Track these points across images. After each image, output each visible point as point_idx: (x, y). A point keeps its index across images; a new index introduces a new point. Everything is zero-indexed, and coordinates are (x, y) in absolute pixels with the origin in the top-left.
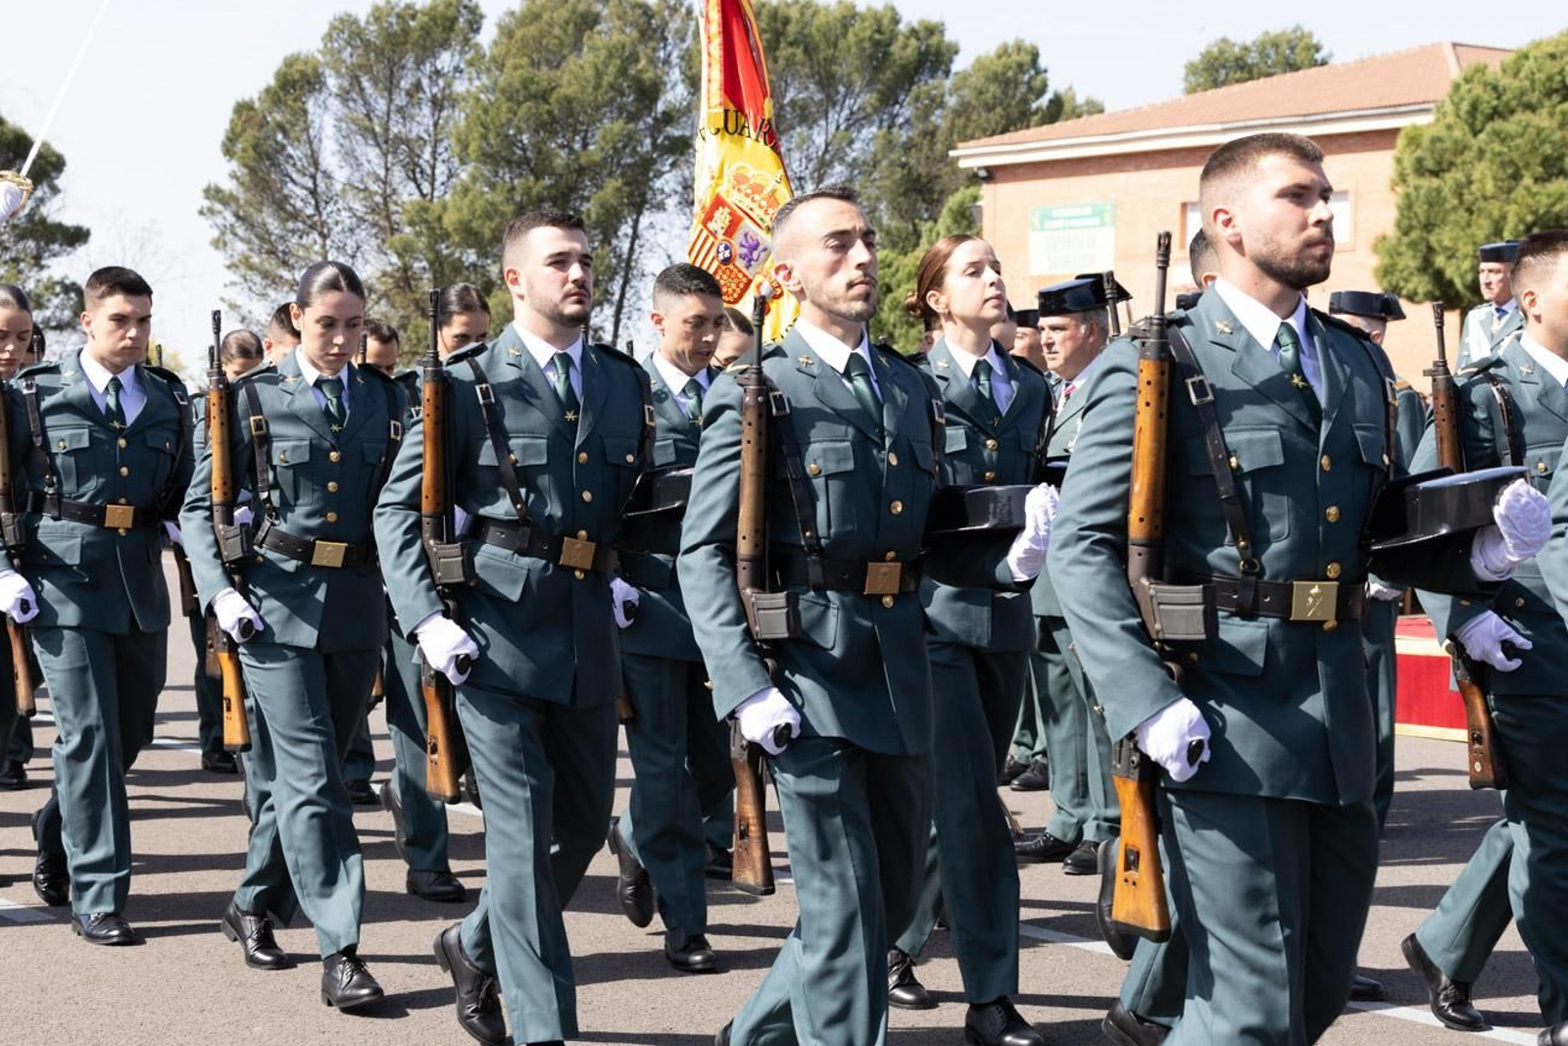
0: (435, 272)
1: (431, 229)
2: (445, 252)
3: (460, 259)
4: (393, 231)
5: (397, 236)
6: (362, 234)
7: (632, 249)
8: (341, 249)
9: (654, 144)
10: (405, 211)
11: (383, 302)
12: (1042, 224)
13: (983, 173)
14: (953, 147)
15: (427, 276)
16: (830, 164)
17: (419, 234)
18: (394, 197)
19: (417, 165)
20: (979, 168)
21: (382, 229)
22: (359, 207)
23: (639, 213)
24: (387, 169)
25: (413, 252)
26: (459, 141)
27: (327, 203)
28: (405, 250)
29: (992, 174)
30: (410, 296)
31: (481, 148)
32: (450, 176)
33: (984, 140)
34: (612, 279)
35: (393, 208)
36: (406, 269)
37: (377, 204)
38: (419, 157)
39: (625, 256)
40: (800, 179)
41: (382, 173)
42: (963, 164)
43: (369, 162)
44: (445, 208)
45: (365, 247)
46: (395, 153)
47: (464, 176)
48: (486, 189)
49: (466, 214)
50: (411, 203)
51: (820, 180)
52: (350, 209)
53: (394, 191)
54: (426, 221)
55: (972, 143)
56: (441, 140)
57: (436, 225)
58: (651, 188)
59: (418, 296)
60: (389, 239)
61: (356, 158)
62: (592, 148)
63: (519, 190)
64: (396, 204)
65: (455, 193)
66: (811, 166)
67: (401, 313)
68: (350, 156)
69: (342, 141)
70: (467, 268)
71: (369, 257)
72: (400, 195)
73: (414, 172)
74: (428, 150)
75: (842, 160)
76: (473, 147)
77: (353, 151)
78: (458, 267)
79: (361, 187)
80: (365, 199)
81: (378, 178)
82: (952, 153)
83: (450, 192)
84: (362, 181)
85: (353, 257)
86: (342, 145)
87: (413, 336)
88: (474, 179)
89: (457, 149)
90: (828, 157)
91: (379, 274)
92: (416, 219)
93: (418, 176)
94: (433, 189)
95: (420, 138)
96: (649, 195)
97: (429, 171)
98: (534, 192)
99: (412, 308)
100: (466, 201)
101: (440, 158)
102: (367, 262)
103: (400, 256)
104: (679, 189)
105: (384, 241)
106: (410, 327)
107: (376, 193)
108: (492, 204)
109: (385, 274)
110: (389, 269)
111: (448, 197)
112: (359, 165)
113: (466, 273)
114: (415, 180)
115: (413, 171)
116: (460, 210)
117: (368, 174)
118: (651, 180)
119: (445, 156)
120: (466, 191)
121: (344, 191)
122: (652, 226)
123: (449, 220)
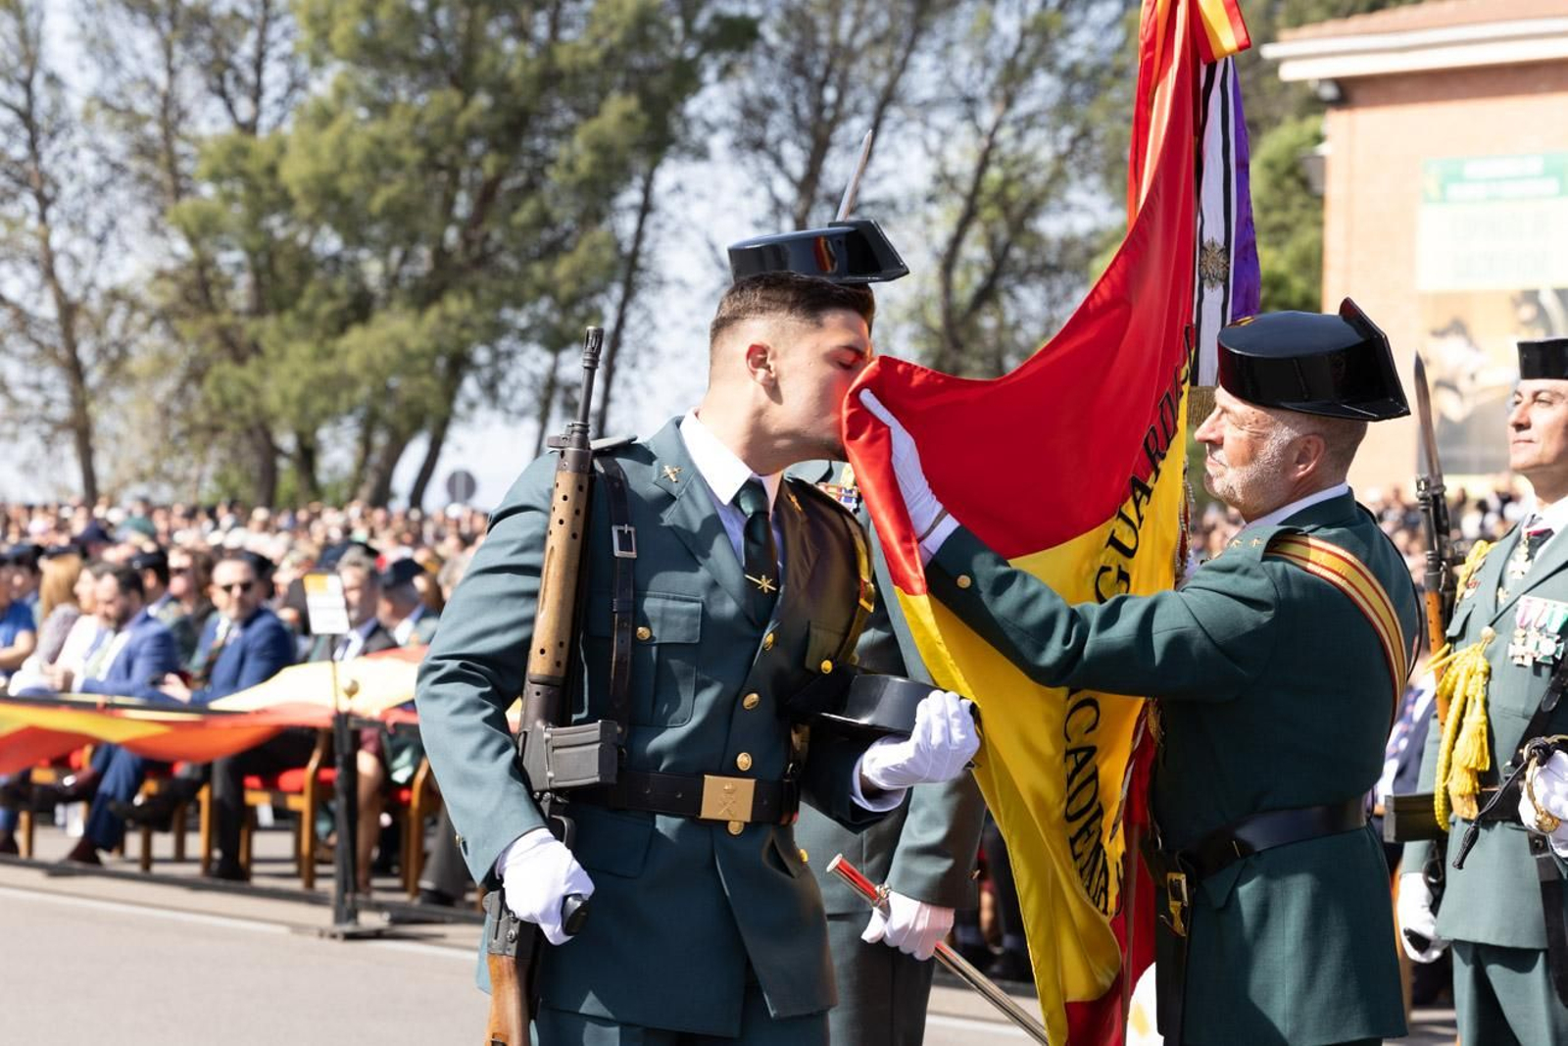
0: (257, 272)
1: (254, 188)
2: (281, 233)
3: (307, 248)
4: (178, 192)
5: (187, 202)
6: (120, 195)
7: (639, 236)
8: (78, 225)
9: (688, 30)
10: (204, 155)
11: (158, 327)
12: (1443, 188)
13: (1329, 92)
14: (1269, 38)
15: (244, 282)
16: (1029, 72)
17: (229, 198)
18: (184, 128)
19: (229, 65)
20: (1322, 81)
21: (158, 187)
22: (116, 144)
23: (655, 163)
24: (172, 72)
25: (220, 232)
26: (314, 20)
27: (52, 135)
28: (203, 230)
29: (1348, 92)
30: (208, 321)
31: (355, 33)
32: (295, 85)
33: (1331, 26)
34: (603, 289)
35: (180, 147)
36: (203, 264)
37: (149, 140)
38: (233, 50)
39: (627, 247)
40: (970, 101)
41: (161, 78)
42: (1288, 73)
43: (137, 56)
44: (282, 149)
45: (124, 222)
46: (188, 42)
47: (322, 86)
48: (362, 113)
49: (328, 163)
50: (216, 138)
51: (1009, 102)
52: (98, 148)
53: (183, 115)
54: (242, 174)
55: (1306, 31)
56: (277, 18)
57: (264, 181)
58: (680, 115)
59: (226, 319)
60: (172, 208)
61: (111, 50)
62: (567, 34)
63: (431, 116)
64: (186, 139)
65: (302, 119)
66: (992, 76)
67: (192, 349)
68: (100, 47)
69: (85, 17)
70: (322, 265)
71: (130, 240)
72: (194, 124)
73: (221, 78)
74: (252, 36)
75: (1050, 67)
76: (340, 32)
77: (106, 34)
78: (305, 264)
79: (120, 103)
80: (127, 128)
81: (153, 88)
82: (1269, 52)
83: (292, 117)
84: (121, 94)
85: (101, 241)
86: (83, 26)
87: (215, 398)
88: (341, 93)
89: (305, 36)
90: (1023, 59)
91: (148, 275)
92: (226, 169)
93: (230, 86)
94: (258, 113)
95: (235, 14)
96: (677, 127)
97: (250, 77)
98: (462, 120)
99: (214, 343)
100: (329, 136)
101: (273, 53)
102: (126, 250)
103: (193, 240)
104: (735, 116)
105: (162, 212)
106: (209, 383)
107: (148, 118)
108: (379, 142)
109: (161, 275)
110: (170, 265)
111: (287, 128)
112: (117, 65)
113: (319, 275)
114: (222, 93)
115: (219, 75)
116: (313, 153)
117: (134, 81)
118: (683, 101)
119: (286, 47)
120: (324, 117)
121: (88, 115)
122: (679, 188)
123: (295, 172)
